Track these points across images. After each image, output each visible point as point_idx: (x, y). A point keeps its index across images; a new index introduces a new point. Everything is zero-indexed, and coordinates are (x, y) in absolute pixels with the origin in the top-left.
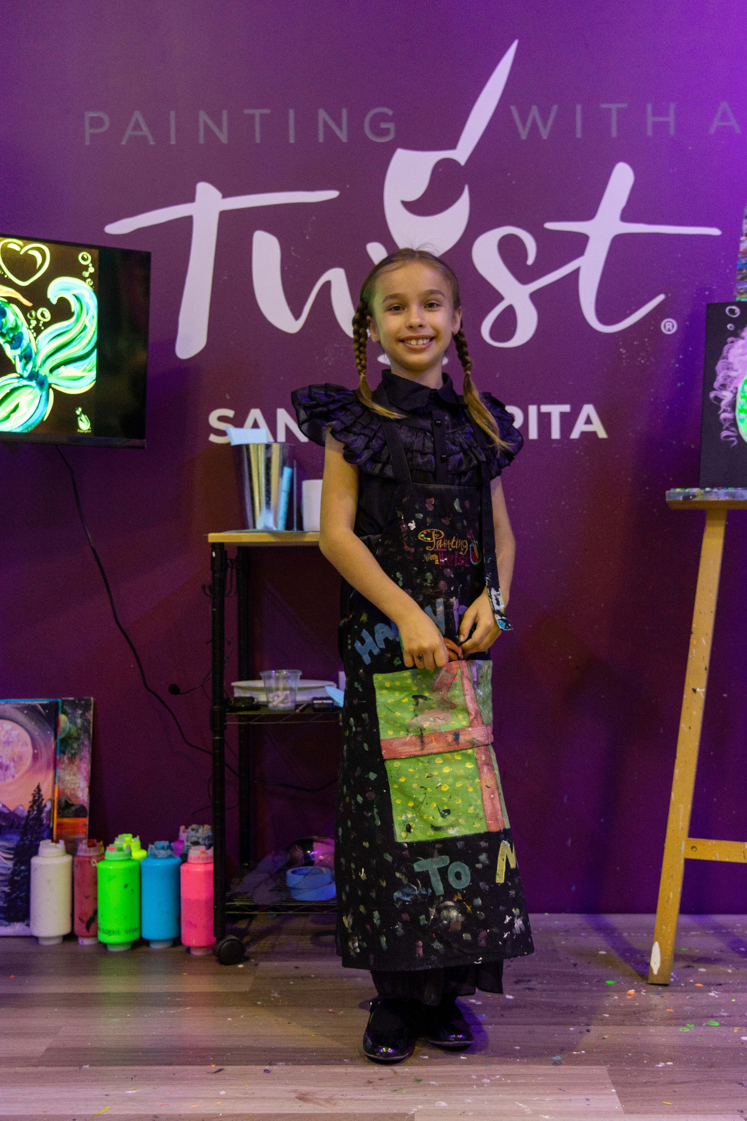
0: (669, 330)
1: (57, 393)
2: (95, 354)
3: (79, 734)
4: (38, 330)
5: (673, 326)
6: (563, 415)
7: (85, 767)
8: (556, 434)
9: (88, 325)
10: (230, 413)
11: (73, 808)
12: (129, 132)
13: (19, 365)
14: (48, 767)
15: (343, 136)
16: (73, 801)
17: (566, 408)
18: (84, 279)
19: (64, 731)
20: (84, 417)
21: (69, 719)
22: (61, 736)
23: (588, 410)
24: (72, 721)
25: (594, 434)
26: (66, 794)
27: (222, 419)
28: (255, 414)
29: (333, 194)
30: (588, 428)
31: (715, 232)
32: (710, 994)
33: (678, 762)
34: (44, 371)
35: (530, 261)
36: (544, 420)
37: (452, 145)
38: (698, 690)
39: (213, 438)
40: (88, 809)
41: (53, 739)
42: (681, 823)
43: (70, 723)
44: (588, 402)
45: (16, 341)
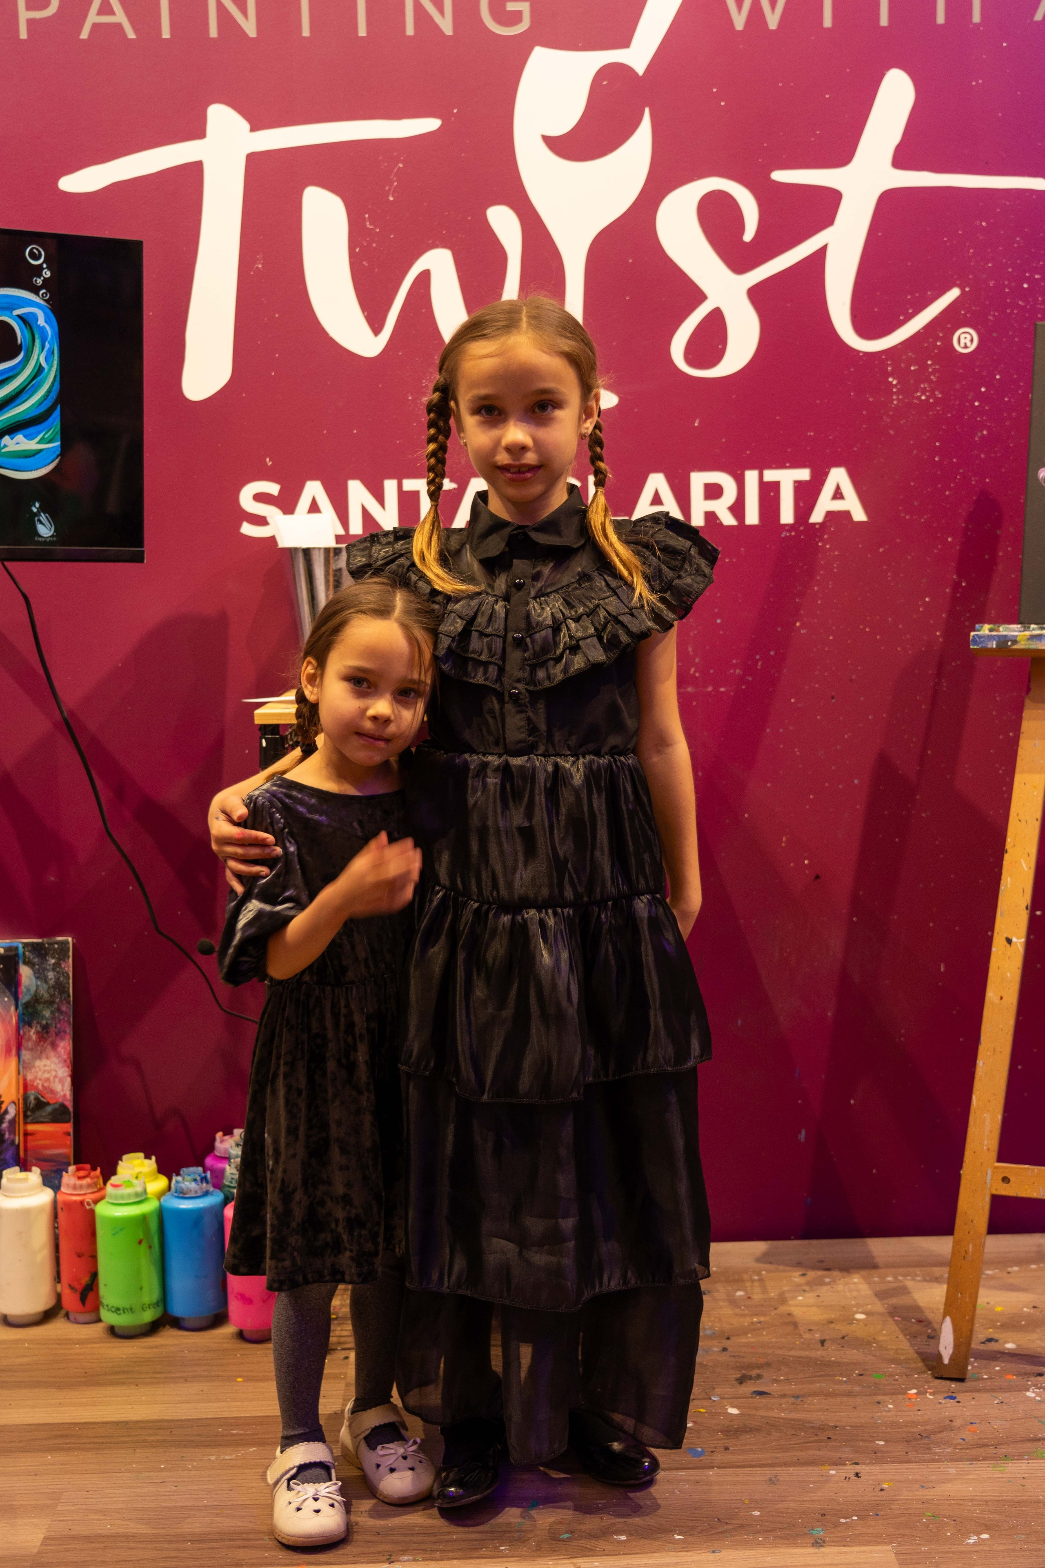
0: (966, 347)
2: (57, 413)
3: (51, 996)
5: (972, 341)
6: (799, 486)
7: (65, 1046)
8: (787, 515)
9: (44, 364)
10: (273, 488)
11: (49, 1109)
12: (93, 17)
14: (8, 1051)
15: (446, 25)
16: (48, 1098)
17: (804, 474)
18: (35, 290)
19: (28, 990)
20: (43, 517)
21: (35, 973)
22: (24, 998)
23: (838, 476)
24: (40, 974)
25: (847, 514)
26: (36, 1088)
27: (260, 498)
28: (314, 489)
29: (431, 124)
30: (838, 506)
32: (1028, 1394)
33: (981, 1048)
35: (749, 235)
36: (769, 493)
37: (624, 40)
38: (1014, 940)
39: (247, 529)
40: (71, 1109)
41: (13, 1008)
42: (986, 1142)
43: (37, 978)
44: (838, 465)
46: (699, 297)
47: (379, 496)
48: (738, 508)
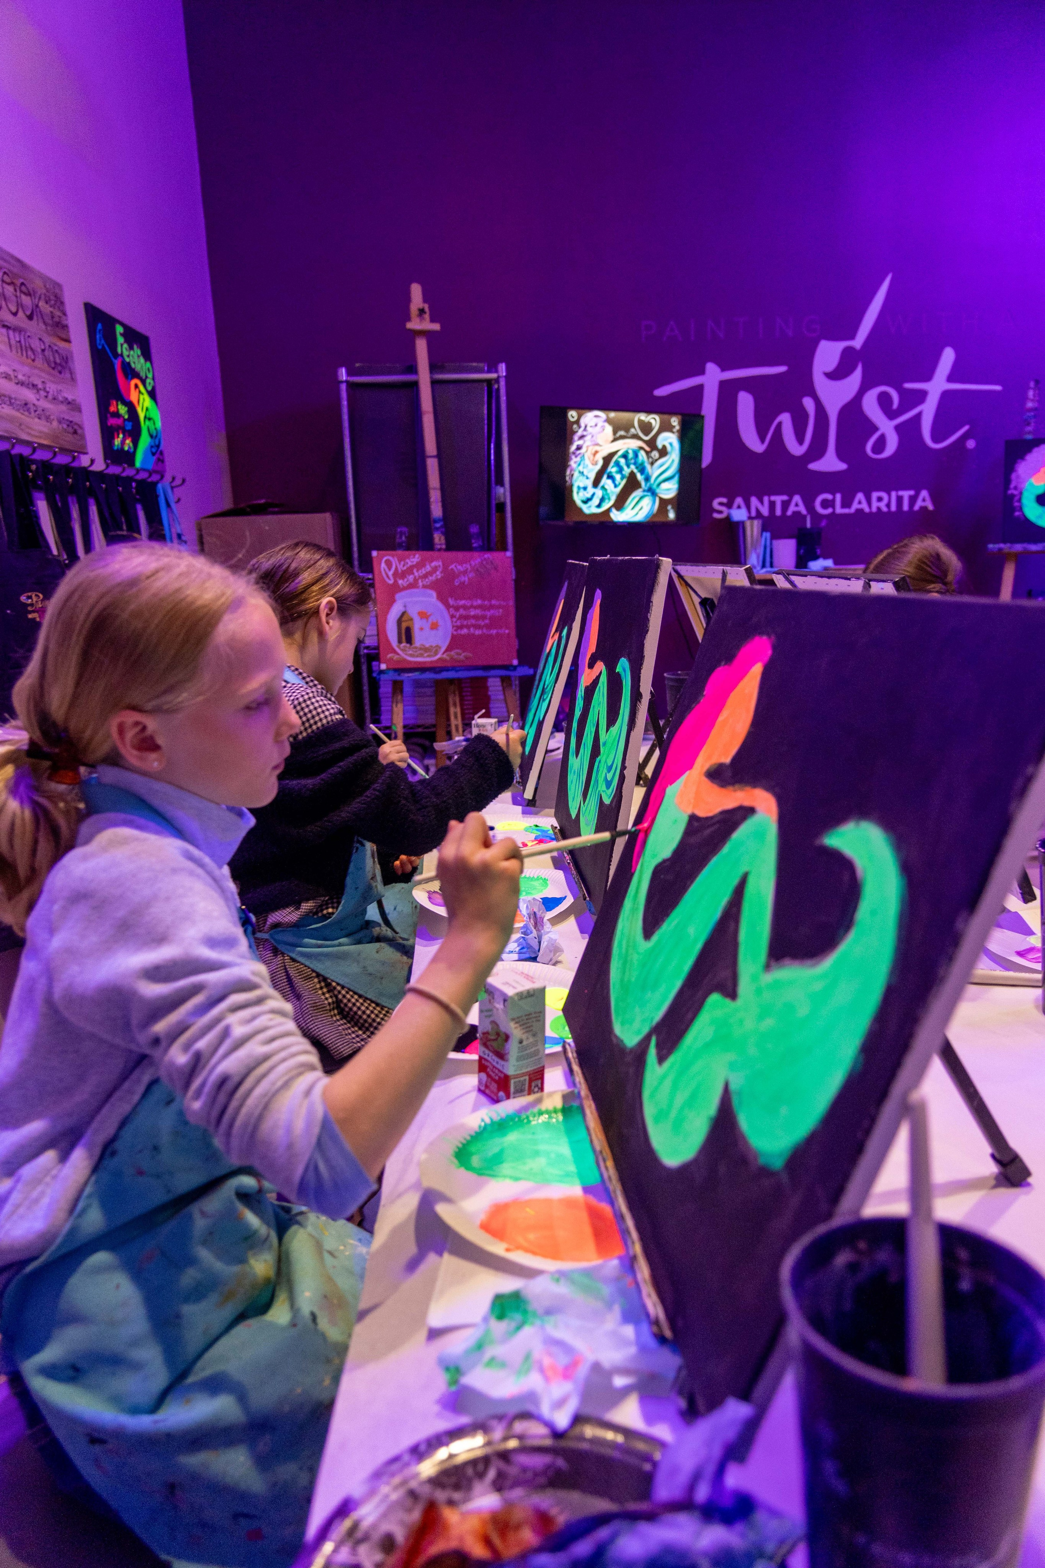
1: (661, 499)
2: (678, 475)
4: (652, 464)
6: (910, 497)
8: (906, 507)
9: (675, 459)
12: (668, 333)
13: (643, 484)
15: (790, 333)
17: (912, 493)
18: (673, 433)
20: (672, 511)
23: (924, 493)
25: (927, 507)
27: (721, 504)
28: (739, 500)
29: (782, 369)
30: (924, 504)
31: (998, 388)
34: (654, 487)
36: (900, 499)
37: (852, 337)
39: (716, 516)
44: (924, 489)
45: (642, 470)
46: (875, 429)
47: (762, 502)
48: (888, 505)
